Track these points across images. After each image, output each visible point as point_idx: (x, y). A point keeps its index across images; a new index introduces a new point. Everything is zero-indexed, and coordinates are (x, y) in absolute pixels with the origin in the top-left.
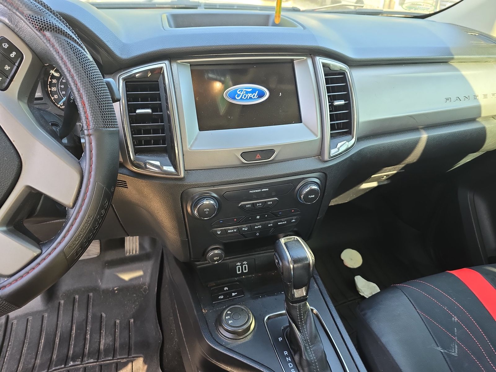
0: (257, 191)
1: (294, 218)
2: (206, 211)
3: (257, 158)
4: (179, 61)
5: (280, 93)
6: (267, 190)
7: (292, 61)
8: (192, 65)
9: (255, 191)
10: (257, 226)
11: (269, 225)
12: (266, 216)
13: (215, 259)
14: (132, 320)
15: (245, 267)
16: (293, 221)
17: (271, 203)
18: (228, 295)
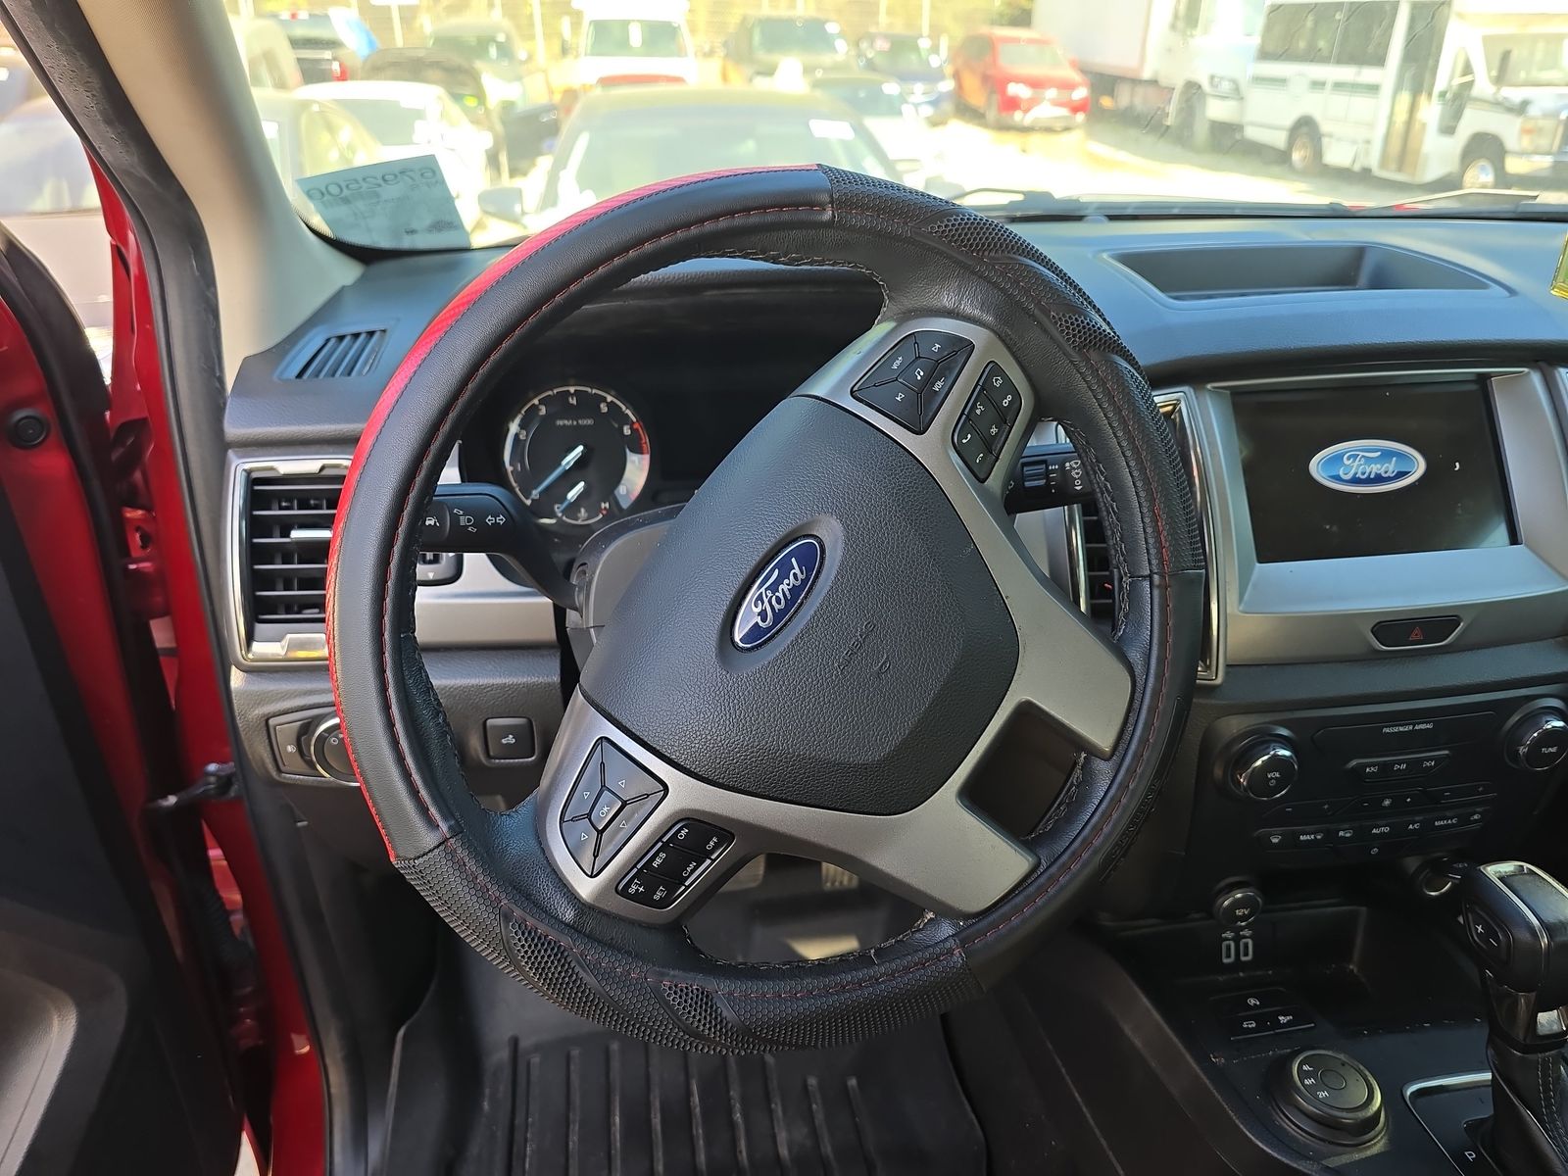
0: (1401, 729)
1: (1478, 810)
2: (1272, 778)
3: (1413, 637)
4: (1209, 386)
5: (1457, 464)
6: (1430, 726)
7: (1485, 377)
8: (1236, 393)
9: (1396, 730)
10: (1378, 827)
11: (1411, 827)
12: (1409, 800)
13: (1239, 913)
14: (853, 1082)
15: (1246, 946)
16: (1476, 817)
17: (1433, 764)
18: (1266, 1020)
